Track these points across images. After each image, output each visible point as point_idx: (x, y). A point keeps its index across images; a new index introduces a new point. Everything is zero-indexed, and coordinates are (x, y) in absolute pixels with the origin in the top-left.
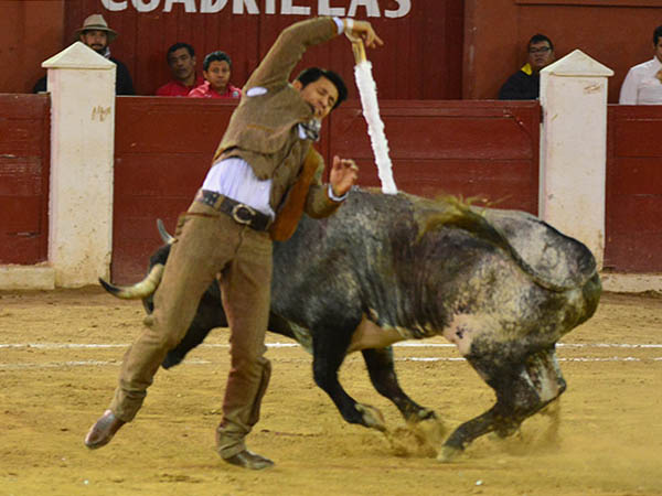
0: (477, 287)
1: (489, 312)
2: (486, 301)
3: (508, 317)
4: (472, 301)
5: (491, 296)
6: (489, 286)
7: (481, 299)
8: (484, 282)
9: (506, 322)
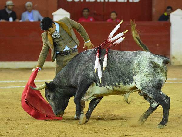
0: (135, 67)
1: (140, 73)
2: (139, 71)
3: (146, 73)
4: (136, 72)
5: (140, 69)
6: (138, 66)
7: (138, 70)
8: (136, 65)
9: (146, 75)
